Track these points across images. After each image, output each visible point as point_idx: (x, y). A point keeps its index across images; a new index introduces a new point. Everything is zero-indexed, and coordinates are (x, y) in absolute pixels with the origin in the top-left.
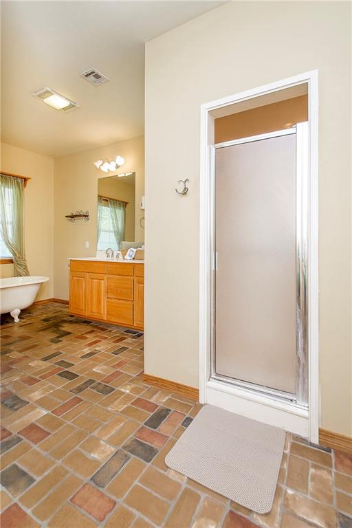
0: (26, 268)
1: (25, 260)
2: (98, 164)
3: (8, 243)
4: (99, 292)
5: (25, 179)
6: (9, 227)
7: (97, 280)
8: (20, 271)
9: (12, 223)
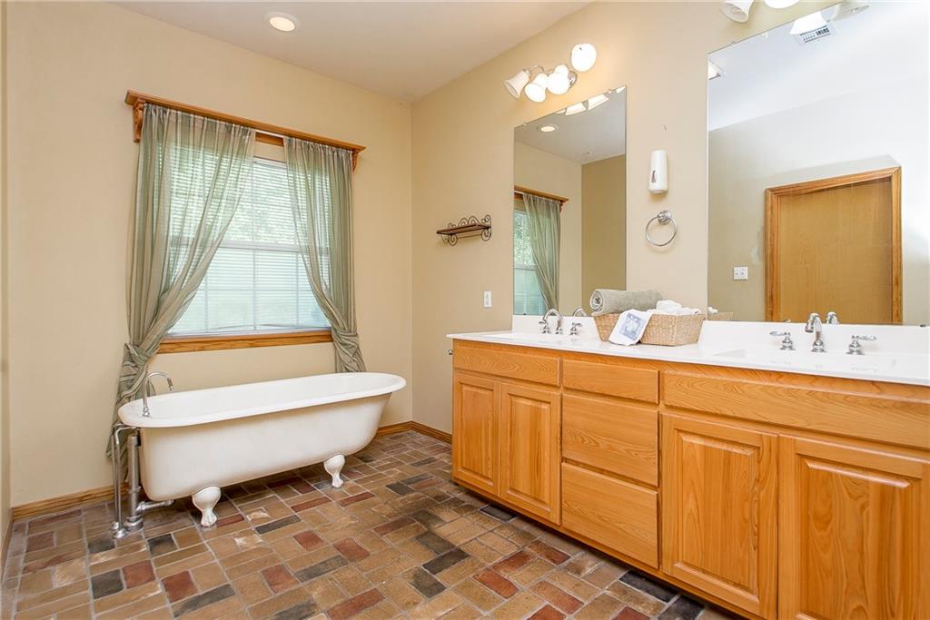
0: (357, 353)
1: (356, 335)
2: (519, 82)
3: (320, 297)
4: (535, 435)
5: (355, 150)
6: (324, 262)
7: (530, 403)
8: (346, 359)
9: (330, 252)
